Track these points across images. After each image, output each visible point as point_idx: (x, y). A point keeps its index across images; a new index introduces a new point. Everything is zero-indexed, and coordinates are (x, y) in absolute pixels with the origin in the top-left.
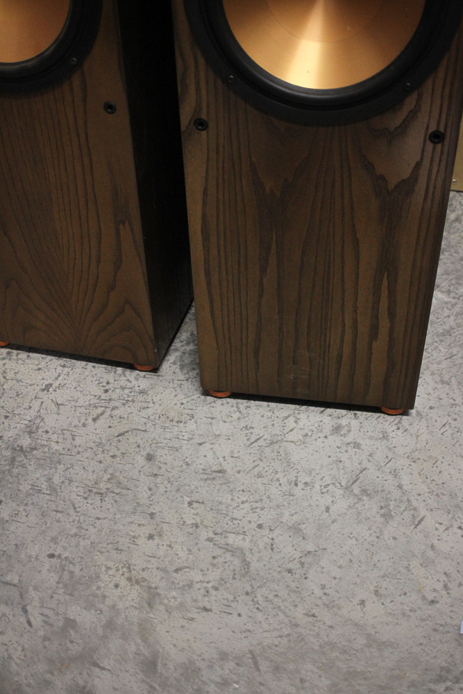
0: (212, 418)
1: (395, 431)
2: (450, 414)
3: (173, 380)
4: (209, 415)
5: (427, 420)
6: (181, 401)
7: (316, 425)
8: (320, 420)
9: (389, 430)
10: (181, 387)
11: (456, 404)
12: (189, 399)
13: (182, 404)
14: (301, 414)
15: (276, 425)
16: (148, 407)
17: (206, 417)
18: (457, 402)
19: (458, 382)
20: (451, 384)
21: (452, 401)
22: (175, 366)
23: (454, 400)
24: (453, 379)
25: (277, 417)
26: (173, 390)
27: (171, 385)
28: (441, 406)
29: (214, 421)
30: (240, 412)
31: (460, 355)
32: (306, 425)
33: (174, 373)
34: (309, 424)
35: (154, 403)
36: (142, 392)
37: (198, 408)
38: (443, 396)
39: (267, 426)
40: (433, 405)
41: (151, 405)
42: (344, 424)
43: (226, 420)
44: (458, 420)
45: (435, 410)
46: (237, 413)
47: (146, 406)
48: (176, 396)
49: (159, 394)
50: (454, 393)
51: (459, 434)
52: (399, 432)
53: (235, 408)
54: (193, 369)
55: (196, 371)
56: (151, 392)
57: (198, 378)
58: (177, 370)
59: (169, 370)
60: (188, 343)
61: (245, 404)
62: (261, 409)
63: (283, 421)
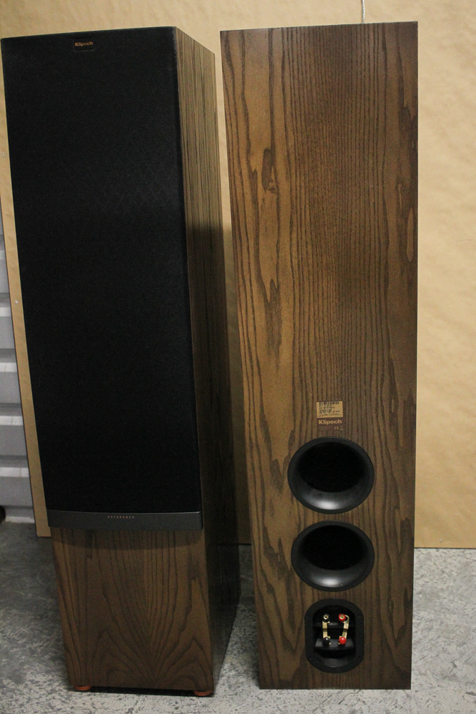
3: (225, 696)
5: (415, 699)
9: (390, 709)
10: (232, 699)
11: (433, 687)
12: (240, 707)
13: (236, 710)
20: (427, 675)
21: (430, 685)
23: (432, 684)
24: (428, 672)
26: (227, 702)
27: (225, 699)
28: (423, 689)
31: (429, 656)
33: (225, 691)
36: (205, 706)
40: (417, 689)
42: (357, 709)
44: (437, 696)
45: (419, 692)
48: (230, 705)
49: (218, 705)
50: (431, 680)
51: (439, 705)
52: (397, 709)
53: (276, 709)
54: (239, 687)
55: (241, 688)
56: (211, 705)
57: (244, 692)
58: (227, 689)
59: (220, 689)
60: (230, 670)
61: (283, 705)
62: (295, 707)
63: (313, 712)
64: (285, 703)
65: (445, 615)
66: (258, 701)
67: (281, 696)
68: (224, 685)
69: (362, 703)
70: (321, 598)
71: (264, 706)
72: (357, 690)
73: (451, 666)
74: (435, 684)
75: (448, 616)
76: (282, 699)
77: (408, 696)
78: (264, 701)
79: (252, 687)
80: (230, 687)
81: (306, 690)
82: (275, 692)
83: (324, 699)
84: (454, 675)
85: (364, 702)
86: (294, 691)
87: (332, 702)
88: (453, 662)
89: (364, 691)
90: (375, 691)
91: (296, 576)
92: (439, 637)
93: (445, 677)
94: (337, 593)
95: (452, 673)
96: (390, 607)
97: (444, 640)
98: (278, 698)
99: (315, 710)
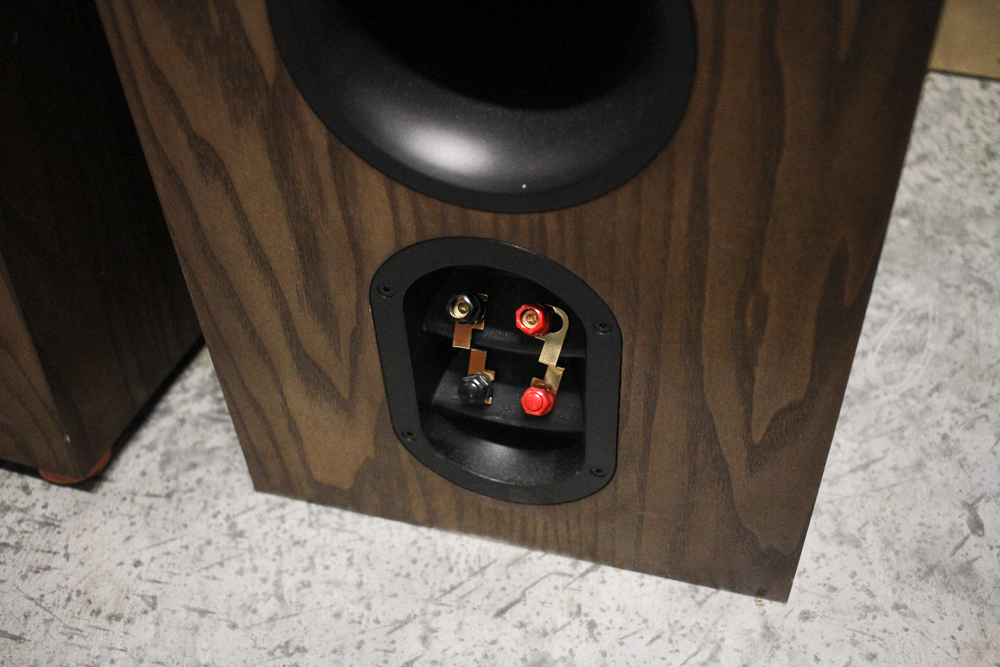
0: (203, 613)
2: (858, 637)
3: (134, 494)
4: (198, 604)
5: (791, 655)
6: (136, 556)
7: (478, 655)
8: (490, 638)
10: (148, 514)
11: (876, 609)
12: (156, 552)
13: (137, 564)
14: (443, 615)
15: (369, 646)
16: (48, 568)
17: (189, 609)
18: (878, 601)
19: (884, 540)
20: (864, 545)
21: (863, 597)
22: (149, 456)
23: (872, 595)
24: (870, 531)
25: (377, 621)
26: (127, 521)
27: (125, 507)
28: (833, 611)
29: (206, 620)
30: (280, 598)
31: (889, 461)
32: (450, 653)
33: (144, 474)
34: (460, 648)
35: (67, 556)
36: (48, 524)
37: (175, 579)
38: (841, 580)
39: (342, 647)
40: (812, 609)
41: (59, 561)
42: (556, 654)
43: (239, 622)
44: (881, 657)
45: (815, 625)
46: (273, 600)
47: (44, 563)
48: (128, 538)
49: (90, 530)
50: (872, 572)
53: (269, 587)
54: (194, 466)
55: (199, 473)
56: (69, 525)
57: (197, 494)
58: (154, 468)
59: (135, 464)
60: (200, 396)
61: (300, 576)
62: (337, 594)
63: (390, 633)
64: (312, 565)
65: (974, 307)
66: (224, 541)
67: (311, 533)
68: (151, 448)
69: (584, 629)
70: (433, 229)
71: (233, 566)
72: (585, 565)
73: (962, 520)
74: (885, 596)
75: (983, 309)
76: (309, 549)
77: (768, 632)
78: (244, 543)
79: (234, 476)
80: (167, 459)
81: (406, 527)
82: (299, 508)
83: (453, 579)
84: (967, 569)
85: (592, 625)
86: (365, 520)
87: (476, 599)
88: (971, 507)
89: (609, 572)
90: (651, 581)
92: (937, 388)
93: (931, 570)
94: (504, 221)
95: (960, 557)
96: (749, 323)
97: (955, 402)
98: (297, 543)
99: (401, 624)
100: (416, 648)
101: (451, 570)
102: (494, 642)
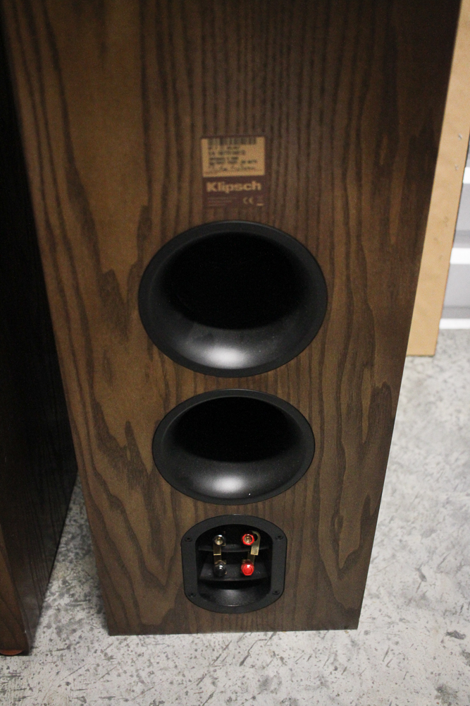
0: (110, 698)
1: (333, 672)
2: (390, 636)
3: (51, 651)
4: (105, 695)
5: (365, 651)
6: (65, 680)
7: (240, 684)
8: (242, 675)
9: (326, 673)
10: (62, 659)
11: (393, 623)
12: (74, 676)
13: (68, 684)
14: (218, 671)
15: (191, 693)
16: (24, 697)
17: (101, 698)
18: (393, 619)
19: (388, 592)
20: (381, 597)
21: (387, 619)
22: (50, 631)
23: (390, 617)
24: (382, 590)
25: (190, 681)
26: (53, 665)
27: (49, 659)
28: (377, 628)
29: (112, 701)
30: (143, 682)
32: (227, 686)
33: (51, 640)
34: (230, 683)
35: (31, 689)
36: (14, 676)
37: (89, 686)
38: (377, 614)
39: (179, 696)
40: (368, 629)
41: (28, 693)
42: (272, 675)
43: (128, 697)
44: (400, 642)
45: (371, 636)
46: (140, 684)
47: (21, 695)
48: (58, 673)
49: (36, 674)
50: (387, 607)
51: (406, 661)
52: (338, 674)
53: (135, 678)
54: (74, 631)
55: (78, 633)
56: (25, 674)
57: (82, 643)
58: (54, 636)
59: (44, 638)
60: (61, 595)
61: (147, 670)
62: (167, 673)
63: (197, 685)
64: (151, 664)
65: (398, 477)
66: (105, 663)
67: (144, 649)
68: (49, 626)
69: (279, 661)
70: (211, 514)
71: (114, 673)
72: (270, 634)
73: (416, 576)
74: (395, 617)
75: (402, 477)
76: (146, 657)
77: (353, 643)
78: (115, 662)
79: (96, 631)
80: (59, 631)
81: (186, 636)
82: (133, 639)
83: (216, 654)
84: (423, 597)
85: (282, 659)
86: (167, 637)
87: (229, 660)
88: (419, 570)
89: (281, 634)
90: (299, 633)
91: (163, 482)
92: (392, 519)
93: (410, 600)
94: (241, 508)
95: (420, 593)
97: (401, 524)
98: (139, 655)
99: (201, 679)
100: (212, 688)
101: (213, 650)
102: (244, 677)
